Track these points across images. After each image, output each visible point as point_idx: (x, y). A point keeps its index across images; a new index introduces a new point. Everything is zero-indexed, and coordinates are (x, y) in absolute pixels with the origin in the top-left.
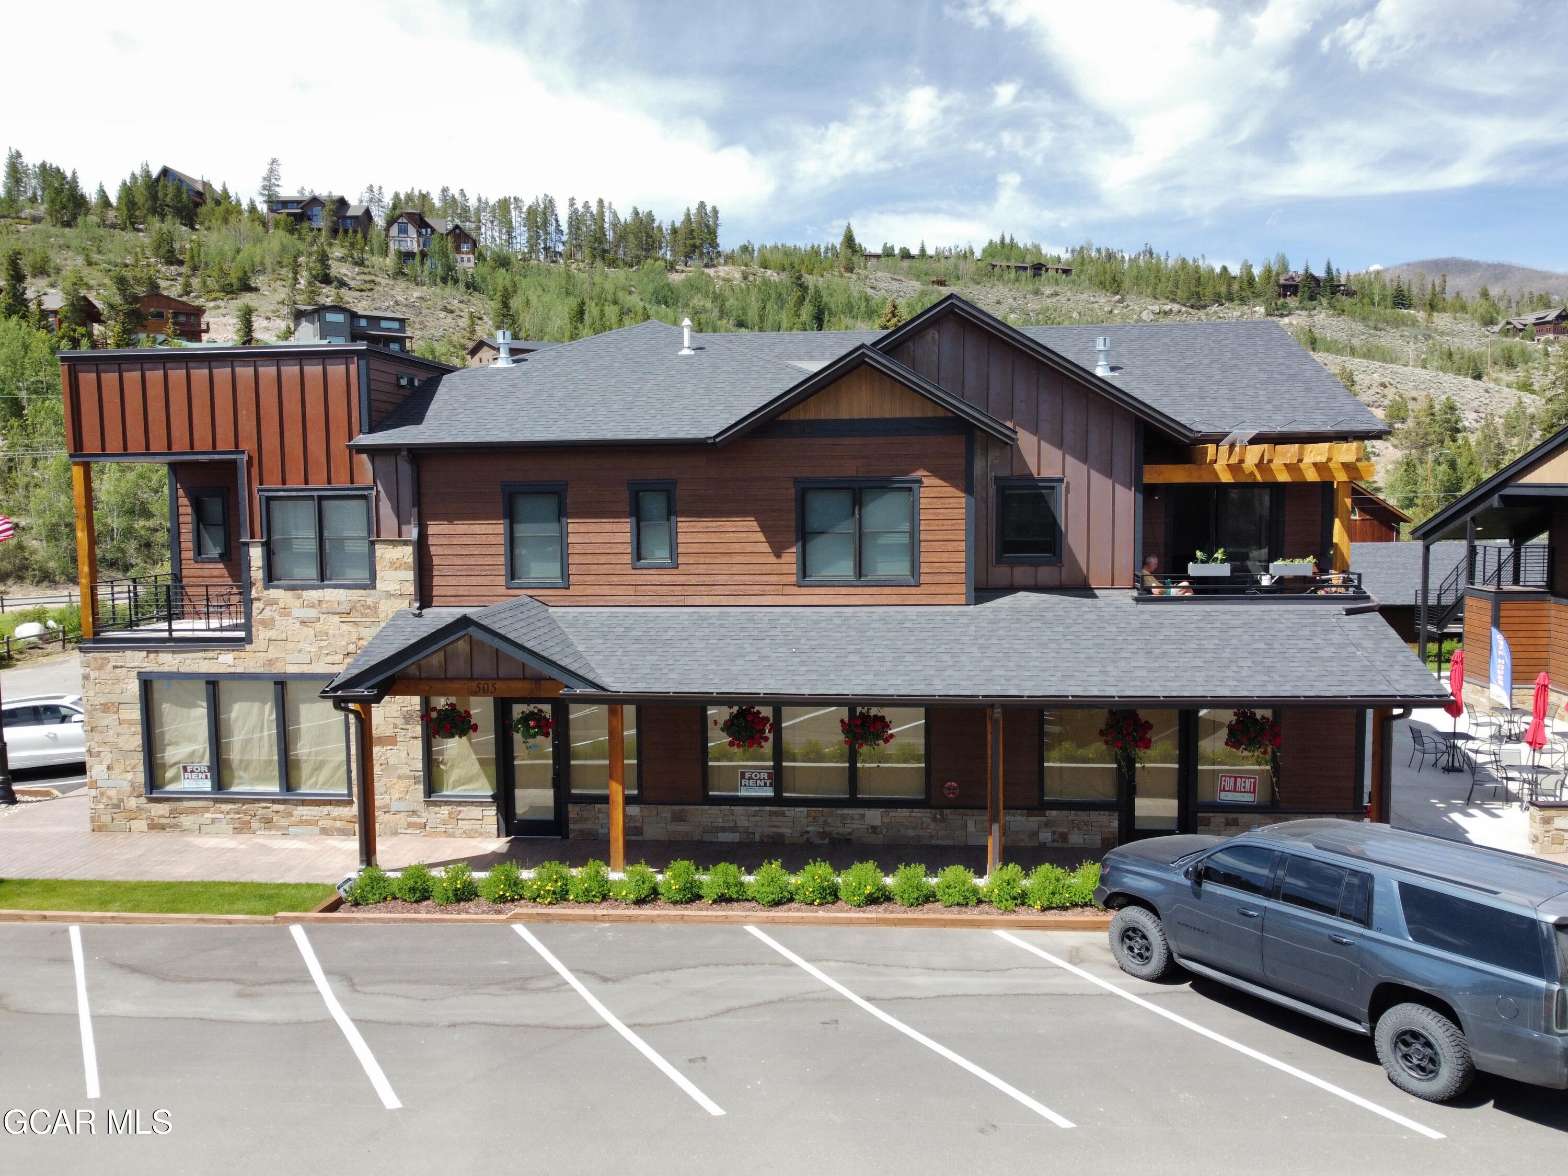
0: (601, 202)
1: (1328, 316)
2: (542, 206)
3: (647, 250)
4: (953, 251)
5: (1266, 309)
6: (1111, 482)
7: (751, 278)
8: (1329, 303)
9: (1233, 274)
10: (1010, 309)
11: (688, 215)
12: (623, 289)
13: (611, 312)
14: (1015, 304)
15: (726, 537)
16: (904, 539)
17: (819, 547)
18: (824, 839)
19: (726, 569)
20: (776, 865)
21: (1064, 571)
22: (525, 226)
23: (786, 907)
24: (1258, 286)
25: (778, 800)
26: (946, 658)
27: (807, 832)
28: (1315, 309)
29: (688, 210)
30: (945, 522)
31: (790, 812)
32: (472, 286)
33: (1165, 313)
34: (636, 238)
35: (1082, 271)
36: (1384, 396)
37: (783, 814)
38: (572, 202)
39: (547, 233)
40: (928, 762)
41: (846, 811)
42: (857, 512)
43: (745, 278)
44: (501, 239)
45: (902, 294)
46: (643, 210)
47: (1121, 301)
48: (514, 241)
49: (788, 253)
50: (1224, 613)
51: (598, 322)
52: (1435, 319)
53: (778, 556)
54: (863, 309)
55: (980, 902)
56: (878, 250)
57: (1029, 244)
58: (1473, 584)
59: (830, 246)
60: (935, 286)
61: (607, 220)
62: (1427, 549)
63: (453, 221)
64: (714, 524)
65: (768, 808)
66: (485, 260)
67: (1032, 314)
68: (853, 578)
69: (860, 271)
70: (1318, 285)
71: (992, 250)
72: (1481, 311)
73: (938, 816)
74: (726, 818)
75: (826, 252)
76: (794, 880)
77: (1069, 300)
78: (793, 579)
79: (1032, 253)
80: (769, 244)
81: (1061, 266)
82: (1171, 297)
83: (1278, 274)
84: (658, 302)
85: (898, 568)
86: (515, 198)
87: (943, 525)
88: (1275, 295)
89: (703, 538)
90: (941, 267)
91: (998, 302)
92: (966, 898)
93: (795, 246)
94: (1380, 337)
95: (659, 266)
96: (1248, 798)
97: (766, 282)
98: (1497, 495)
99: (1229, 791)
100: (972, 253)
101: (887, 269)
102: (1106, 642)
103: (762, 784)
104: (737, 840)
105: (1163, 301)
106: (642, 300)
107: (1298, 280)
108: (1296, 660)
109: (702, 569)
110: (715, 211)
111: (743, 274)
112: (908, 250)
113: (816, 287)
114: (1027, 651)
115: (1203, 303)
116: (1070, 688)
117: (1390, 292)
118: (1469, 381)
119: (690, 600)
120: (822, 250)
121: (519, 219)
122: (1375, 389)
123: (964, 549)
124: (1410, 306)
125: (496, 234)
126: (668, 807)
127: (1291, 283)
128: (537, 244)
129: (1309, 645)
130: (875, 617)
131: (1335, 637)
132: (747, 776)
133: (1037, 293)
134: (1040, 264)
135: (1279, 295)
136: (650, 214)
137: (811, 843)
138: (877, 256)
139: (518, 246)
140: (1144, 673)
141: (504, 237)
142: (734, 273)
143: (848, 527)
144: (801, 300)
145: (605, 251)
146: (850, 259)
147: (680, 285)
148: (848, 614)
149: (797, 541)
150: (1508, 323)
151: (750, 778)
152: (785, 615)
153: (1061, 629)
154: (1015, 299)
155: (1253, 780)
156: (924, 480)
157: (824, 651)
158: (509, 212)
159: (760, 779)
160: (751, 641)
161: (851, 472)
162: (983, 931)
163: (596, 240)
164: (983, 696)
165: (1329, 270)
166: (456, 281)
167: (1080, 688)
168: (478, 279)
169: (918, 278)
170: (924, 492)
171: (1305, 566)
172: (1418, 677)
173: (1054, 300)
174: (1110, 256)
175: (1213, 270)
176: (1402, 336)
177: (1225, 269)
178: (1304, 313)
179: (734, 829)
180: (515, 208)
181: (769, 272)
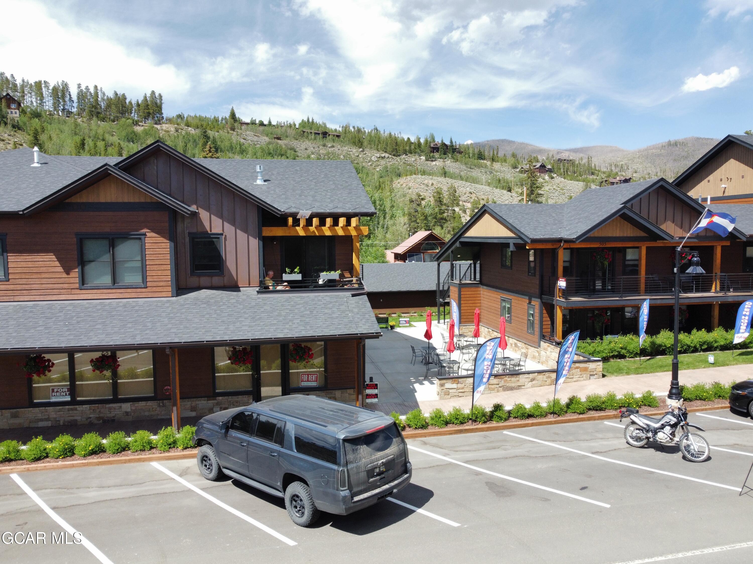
0: (96, 87)
1: (451, 162)
2: (61, 87)
3: (122, 114)
4: (286, 124)
5: (426, 158)
6: (247, 235)
7: (180, 131)
8: (452, 156)
9: (413, 141)
10: (312, 152)
11: (145, 97)
12: (109, 133)
13: (101, 144)
14: (314, 150)
15: (37, 264)
16: (139, 264)
17: (90, 268)
18: (100, 420)
19: (38, 281)
20: (40, 438)
21: (226, 278)
22: (51, 97)
23: (42, 461)
24: (423, 147)
25: (73, 402)
26: (149, 324)
27: (90, 418)
28: (446, 158)
29: (146, 94)
30: (159, 255)
31: (80, 408)
32: (16, 127)
33: (382, 157)
34: (116, 107)
35: (345, 136)
36: (471, 198)
37: (76, 409)
38: (79, 86)
39: (64, 101)
40: (155, 376)
41: (111, 405)
42: (111, 250)
43: (177, 131)
44: (37, 103)
45: (259, 143)
46: (120, 92)
47: (363, 151)
48: (45, 104)
49: (201, 119)
50: (297, 297)
51: (93, 150)
52: (494, 165)
53: (68, 273)
54: (238, 149)
55: (152, 448)
56: (248, 120)
57: (321, 123)
58: (453, 280)
59: (224, 118)
60: (276, 140)
61: (100, 97)
62: (439, 265)
63: (7, 91)
64: (30, 257)
65: (67, 407)
66: (26, 113)
67: (322, 156)
68: (111, 285)
69: (238, 130)
70: (447, 148)
71: (304, 124)
72: (512, 162)
73: (161, 404)
74: (43, 414)
75: (222, 120)
76: (49, 446)
77: (339, 150)
78: (77, 286)
79: (322, 127)
80: (193, 114)
81: (336, 134)
82: (385, 150)
83: (430, 143)
84: (129, 141)
85: (137, 279)
86: (44, 81)
87: (158, 257)
88: (429, 151)
89: (24, 264)
90: (279, 132)
91: (306, 149)
92: (144, 446)
93: (206, 116)
94: (472, 172)
95: (129, 122)
96: (314, 384)
97: (188, 134)
98: (458, 242)
99: (305, 381)
100: (295, 125)
101: (252, 130)
102: (235, 313)
103: (64, 394)
104: (50, 425)
105: (381, 152)
106: (119, 139)
107: (439, 145)
108: (320, 319)
109: (24, 281)
110: (160, 96)
111: (176, 129)
112: (263, 122)
113: (214, 137)
114: (193, 319)
115: (399, 154)
116: (207, 337)
117: (476, 151)
118: (505, 192)
119: (17, 298)
120: (220, 119)
121: (47, 93)
122: (467, 195)
123: (170, 269)
124: (484, 159)
125: (34, 100)
126: (8, 410)
127: (436, 146)
128: (59, 106)
129: (330, 311)
130: (121, 304)
131: (343, 307)
132: (55, 390)
133: (324, 145)
134: (326, 132)
135: (431, 152)
136: (124, 95)
137: (92, 423)
138: (247, 124)
139: (47, 107)
140: (247, 328)
141: (39, 102)
142: (172, 128)
143: (107, 258)
144: (205, 144)
145: (98, 113)
146: (233, 124)
147: (141, 133)
148: (106, 304)
149: (78, 266)
150: (522, 168)
151: (57, 392)
152: (71, 305)
153: (215, 308)
154: (314, 148)
155: (316, 376)
156: (147, 233)
157: (84, 323)
158: (42, 89)
159: (63, 392)
160: (44, 320)
161: (107, 230)
162: (146, 463)
163: (93, 107)
164: (160, 343)
165: (451, 142)
166: (6, 124)
167: (211, 337)
168: (21, 124)
169: (267, 135)
170: (147, 240)
171: (335, 275)
172: (371, 325)
173: (332, 149)
174: (359, 130)
175: (403, 139)
176: (481, 172)
177: (409, 139)
178: (441, 160)
179: (48, 419)
180: (45, 87)
181: (190, 129)
